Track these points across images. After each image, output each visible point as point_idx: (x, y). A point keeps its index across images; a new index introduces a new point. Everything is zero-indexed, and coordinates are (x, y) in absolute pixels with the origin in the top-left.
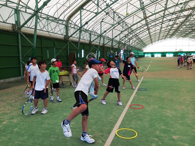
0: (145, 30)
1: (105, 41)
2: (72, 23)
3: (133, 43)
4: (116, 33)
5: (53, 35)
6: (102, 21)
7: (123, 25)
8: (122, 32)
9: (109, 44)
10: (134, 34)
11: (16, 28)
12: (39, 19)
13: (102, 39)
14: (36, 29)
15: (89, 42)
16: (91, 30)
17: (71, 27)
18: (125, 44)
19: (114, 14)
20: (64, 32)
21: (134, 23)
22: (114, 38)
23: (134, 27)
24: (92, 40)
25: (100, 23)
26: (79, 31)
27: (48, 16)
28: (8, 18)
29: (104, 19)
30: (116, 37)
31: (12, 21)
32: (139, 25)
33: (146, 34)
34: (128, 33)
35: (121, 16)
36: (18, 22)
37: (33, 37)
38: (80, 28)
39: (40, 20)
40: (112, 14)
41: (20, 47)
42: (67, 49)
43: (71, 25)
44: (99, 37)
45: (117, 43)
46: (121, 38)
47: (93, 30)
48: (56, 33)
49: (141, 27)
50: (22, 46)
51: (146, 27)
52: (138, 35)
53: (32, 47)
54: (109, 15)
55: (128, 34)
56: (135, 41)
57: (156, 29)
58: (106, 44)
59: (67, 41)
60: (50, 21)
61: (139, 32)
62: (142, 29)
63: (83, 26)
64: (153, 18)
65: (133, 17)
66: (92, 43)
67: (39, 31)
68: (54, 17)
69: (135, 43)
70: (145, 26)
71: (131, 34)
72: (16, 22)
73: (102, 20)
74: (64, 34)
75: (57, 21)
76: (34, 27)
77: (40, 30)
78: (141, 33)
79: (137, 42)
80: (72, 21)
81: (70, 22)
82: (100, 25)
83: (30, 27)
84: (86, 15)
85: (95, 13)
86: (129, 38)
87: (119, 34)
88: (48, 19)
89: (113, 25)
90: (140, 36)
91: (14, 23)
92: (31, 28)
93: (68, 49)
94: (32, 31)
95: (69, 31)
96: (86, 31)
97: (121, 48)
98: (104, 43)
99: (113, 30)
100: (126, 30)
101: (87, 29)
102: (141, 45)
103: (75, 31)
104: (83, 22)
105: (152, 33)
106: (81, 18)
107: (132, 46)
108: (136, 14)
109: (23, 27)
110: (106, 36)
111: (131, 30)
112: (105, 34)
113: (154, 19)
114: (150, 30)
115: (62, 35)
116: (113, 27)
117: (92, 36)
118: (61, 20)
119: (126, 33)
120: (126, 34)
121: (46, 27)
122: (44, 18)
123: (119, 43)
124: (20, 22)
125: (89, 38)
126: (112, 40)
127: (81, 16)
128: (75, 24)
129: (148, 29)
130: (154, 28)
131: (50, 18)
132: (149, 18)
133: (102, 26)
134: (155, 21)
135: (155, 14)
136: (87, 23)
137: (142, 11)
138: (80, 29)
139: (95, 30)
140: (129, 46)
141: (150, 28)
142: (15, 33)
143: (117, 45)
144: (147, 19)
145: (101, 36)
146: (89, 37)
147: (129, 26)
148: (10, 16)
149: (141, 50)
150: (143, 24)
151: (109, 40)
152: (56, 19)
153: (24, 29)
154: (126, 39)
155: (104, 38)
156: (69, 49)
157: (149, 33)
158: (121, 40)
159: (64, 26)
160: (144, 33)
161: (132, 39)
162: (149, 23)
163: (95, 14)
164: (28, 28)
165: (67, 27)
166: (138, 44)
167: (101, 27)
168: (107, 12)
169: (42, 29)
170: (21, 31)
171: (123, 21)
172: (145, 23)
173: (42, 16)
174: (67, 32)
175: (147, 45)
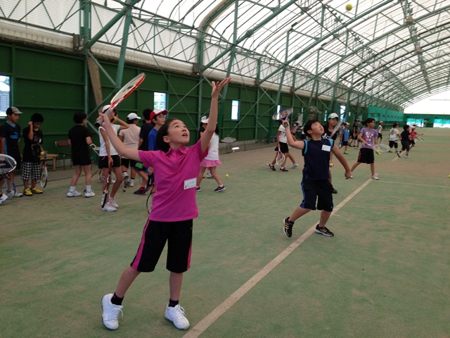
0: (410, 55)
1: (298, 80)
2: (215, 34)
3: (375, 87)
4: (328, 59)
5: (164, 63)
6: (292, 30)
7: (347, 39)
8: (344, 57)
9: (307, 90)
10: (377, 64)
11: (82, 43)
12: (132, 22)
13: (289, 75)
14: (124, 46)
15: (255, 82)
16: (260, 53)
17: (210, 43)
18: (350, 91)
19: (323, 12)
20: (194, 55)
21: (377, 35)
22: (322, 73)
23: (378, 47)
24: (262, 78)
25: (286, 34)
26: (229, 53)
27: (155, 15)
28: (65, 20)
29: (296, 24)
30: (326, 70)
31: (73, 27)
32: (392, 40)
33: (413, 65)
34: (360, 61)
35: (342, 17)
36: (85, 30)
37: (117, 67)
38: (234, 45)
39: (135, 26)
40: (318, 11)
41: (86, 88)
42: (198, 98)
43: (213, 38)
44: (282, 70)
45: (329, 86)
46: (341, 73)
47: (268, 53)
48: (172, 58)
49: (398, 47)
51: (411, 47)
52: (388, 66)
53: (114, 88)
54: (309, 15)
55: (360, 65)
56: (381, 83)
57: (442, 53)
58: (299, 88)
59: (199, 77)
60: (160, 29)
61: (392, 58)
62: (400, 52)
63: (238, 42)
64: (431, 22)
65: (375, 18)
66: (262, 85)
67: (133, 51)
68: (171, 18)
69: (382, 88)
70: (408, 44)
71: (369, 64)
72: (82, 29)
73: (293, 26)
74: (192, 61)
75: (177, 27)
76: (120, 43)
77: (135, 50)
78: (397, 61)
79: (387, 87)
80: (214, 30)
81: (210, 31)
82: (285, 40)
83: (113, 42)
84: (249, 15)
85: (272, 9)
86: (364, 75)
87: (338, 63)
88: (155, 24)
89: (318, 40)
90: (395, 69)
91: (77, 32)
92: (114, 44)
93: (200, 98)
94: (114, 53)
95: (205, 53)
96: (248, 53)
97: (338, 100)
98: (294, 84)
99: (321, 51)
100: (355, 53)
101: (252, 49)
102: (396, 93)
103: (219, 53)
104: (241, 32)
105: (428, 64)
106: (235, 22)
107: (371, 97)
108: (385, 13)
109: (97, 43)
110: (301, 68)
111: (369, 52)
112: (297, 61)
113: (434, 26)
114: (424, 54)
115: (186, 62)
116: (319, 46)
117: (264, 66)
118: (187, 27)
119: (355, 60)
120: (356, 64)
121: (150, 44)
122: (146, 21)
123: (336, 85)
124: (90, 30)
125: (255, 72)
126: (316, 78)
127: (236, 18)
128: (222, 37)
129: (418, 52)
130: (436, 49)
131: (161, 22)
132: (421, 23)
133: (290, 42)
134: (439, 31)
135: (440, 11)
136: (249, 34)
137: (399, 5)
138: (233, 49)
139: (271, 52)
140: (364, 94)
141: (424, 49)
142: (78, 55)
143: (331, 92)
144: (416, 25)
145: (285, 67)
146: (255, 70)
147: (366, 42)
148: (70, 15)
149: (396, 108)
150: (405, 39)
151: (309, 79)
152: (173, 22)
153: (97, 49)
154: (357, 77)
155: (294, 74)
156: (202, 98)
157: (422, 62)
158: (340, 80)
159: (194, 41)
160: (408, 61)
161: (372, 76)
162: (422, 36)
163: (272, 13)
164: (109, 45)
165: (200, 44)
166: (389, 91)
167: (287, 46)
168: (303, 6)
169: (140, 48)
170: (90, 51)
171: (348, 31)
172: (409, 37)
173: (142, 17)
174: (200, 56)
175: (415, 95)
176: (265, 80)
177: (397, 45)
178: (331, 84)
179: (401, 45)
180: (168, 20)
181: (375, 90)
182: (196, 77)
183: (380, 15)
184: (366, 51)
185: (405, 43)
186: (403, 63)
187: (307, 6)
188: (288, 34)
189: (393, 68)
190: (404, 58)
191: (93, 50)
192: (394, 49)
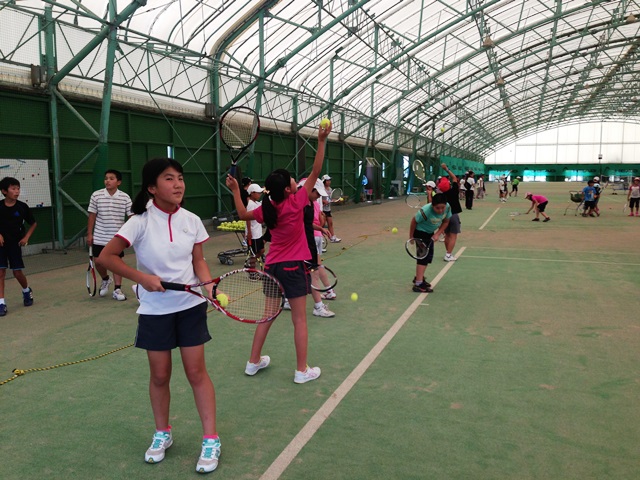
0: (489, 88)
1: (347, 123)
2: (233, 63)
3: (447, 131)
4: (385, 95)
5: (165, 104)
6: (336, 57)
7: (409, 68)
8: (405, 94)
9: (361, 137)
10: (448, 101)
11: (44, 78)
12: (119, 48)
13: (336, 117)
14: (108, 81)
15: (292, 128)
16: (296, 88)
17: (227, 75)
18: (416, 137)
19: (376, 32)
20: (206, 92)
21: (447, 63)
22: (379, 114)
23: (448, 79)
24: (300, 122)
25: (329, 63)
26: (255, 89)
27: (150, 38)
28: (18, 47)
29: (341, 49)
30: (385, 110)
31: (31, 55)
32: (466, 69)
33: (494, 100)
34: (426, 97)
35: (401, 39)
36: (48, 59)
37: (100, 110)
38: (261, 79)
39: (122, 53)
40: (370, 32)
41: (55, 142)
42: (215, 151)
43: (230, 69)
44: (327, 111)
45: (388, 132)
46: (403, 113)
47: (305, 88)
48: (176, 97)
49: (473, 78)
50: (62, 140)
51: (490, 78)
52: (462, 103)
53: (97, 142)
54: (359, 37)
55: (427, 102)
56: (454, 125)
57: (529, 85)
58: (350, 135)
59: (215, 123)
60: (157, 57)
61: (467, 93)
62: (477, 85)
63: (267, 75)
64: (513, 45)
65: (443, 41)
66: (300, 132)
67: (119, 88)
68: (171, 42)
69: (455, 132)
70: (487, 74)
71: (438, 101)
72: (44, 58)
73: (337, 52)
74: (203, 100)
75: (180, 55)
76: (102, 77)
77: (123, 86)
78: (473, 96)
79: (462, 130)
80: (232, 57)
81: (225, 59)
82: (328, 71)
83: (89, 76)
84: (279, 37)
85: (311, 30)
86: (432, 115)
87: (398, 101)
88: (149, 49)
89: (372, 71)
90: (471, 107)
91: (37, 62)
92: (92, 79)
93: (218, 152)
94: (95, 90)
95: (221, 90)
96: (280, 89)
97: (401, 148)
98: (342, 130)
99: (376, 85)
100: (419, 86)
101: (284, 83)
102: (473, 137)
103: (240, 90)
104: (270, 60)
105: (513, 99)
106: (261, 46)
107: (443, 144)
108: (455, 34)
109: (66, 77)
110: (351, 108)
111: (438, 86)
112: (345, 99)
113: (519, 49)
114: (507, 86)
115: (196, 102)
116: (373, 78)
117: (302, 106)
118: (194, 54)
119: (420, 96)
120: (421, 101)
121: (144, 77)
122: (137, 46)
123: (397, 130)
124: (55, 58)
125: (291, 114)
126: (372, 121)
127: (262, 41)
128: (242, 66)
129: (500, 84)
130: (522, 80)
131: (157, 47)
132: (502, 45)
133: (335, 73)
134: (525, 57)
135: (524, 31)
136: (281, 64)
137: (474, 23)
138: (260, 83)
139: (310, 87)
140: (433, 141)
141: (507, 79)
142: (40, 95)
143: (391, 139)
144: (496, 49)
145: (330, 107)
146: (291, 112)
147: (432, 72)
148: (23, 41)
149: (475, 158)
150: (481, 67)
151: (362, 122)
152: (176, 48)
153: (68, 85)
154: (423, 118)
155: (342, 115)
156: (221, 151)
157: (504, 97)
158: (402, 122)
159: (204, 73)
160: (487, 96)
161: (442, 117)
162: (503, 63)
163: (309, 35)
164: (84, 80)
165: (214, 77)
166: (465, 136)
167: (332, 78)
168: (350, 25)
169: (130, 83)
170: (58, 89)
171: (409, 58)
172: (487, 64)
173: (130, 40)
174: (214, 94)
175: (497, 140)
176: (305, 124)
177: (473, 75)
178: (391, 129)
179: (478, 75)
180: (167, 44)
181: (447, 136)
182: (211, 123)
183: (449, 37)
184: (433, 84)
185: (482, 73)
186: (481, 99)
187: (355, 25)
188: (332, 62)
189: (468, 106)
190: (482, 93)
191: (62, 87)
192: (469, 80)
